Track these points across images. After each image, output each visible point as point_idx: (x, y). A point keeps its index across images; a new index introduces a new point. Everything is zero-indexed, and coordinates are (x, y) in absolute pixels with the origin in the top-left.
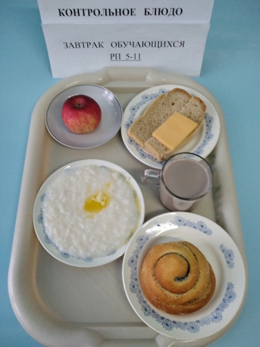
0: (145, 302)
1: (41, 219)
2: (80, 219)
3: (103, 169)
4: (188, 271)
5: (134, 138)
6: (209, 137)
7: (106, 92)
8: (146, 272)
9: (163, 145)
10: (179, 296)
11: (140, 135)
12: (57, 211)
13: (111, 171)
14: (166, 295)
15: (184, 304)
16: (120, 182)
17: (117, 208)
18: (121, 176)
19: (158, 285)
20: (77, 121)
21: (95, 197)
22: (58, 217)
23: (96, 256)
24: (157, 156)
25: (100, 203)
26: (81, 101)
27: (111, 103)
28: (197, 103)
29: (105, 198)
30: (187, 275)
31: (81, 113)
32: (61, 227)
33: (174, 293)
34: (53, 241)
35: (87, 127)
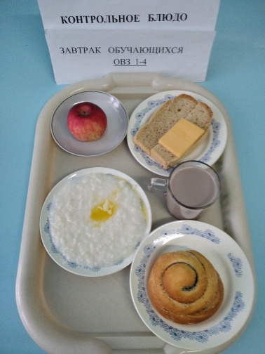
0: (153, 312)
1: (47, 228)
2: (86, 228)
3: (110, 177)
4: (196, 281)
5: (140, 145)
6: (216, 144)
7: (112, 99)
8: (154, 281)
9: (169, 152)
10: (187, 305)
11: (146, 142)
12: (64, 220)
13: (118, 179)
14: (174, 305)
15: (193, 314)
16: (126, 190)
17: (124, 216)
18: (128, 184)
19: (166, 295)
20: (83, 129)
21: (102, 205)
22: (64, 226)
23: (104, 265)
24: (164, 163)
25: (106, 212)
26: (86, 109)
27: (116, 111)
28: (204, 109)
29: (111, 207)
30: (195, 285)
31: (87, 121)
32: (68, 237)
33: (182, 302)
34: (60, 250)
35: (93, 135)
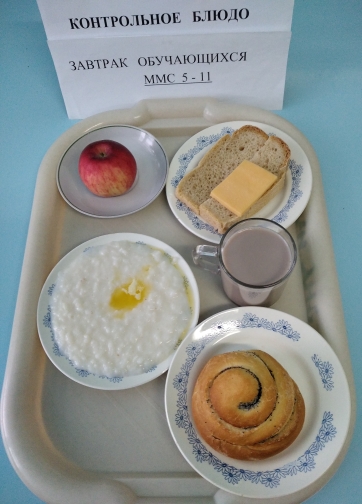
0: (198, 441)
1: (48, 320)
2: (104, 320)
3: (140, 247)
4: (260, 395)
5: (185, 200)
6: (296, 196)
7: (143, 134)
8: (198, 396)
9: (226, 209)
10: (247, 431)
11: (193, 195)
12: (71, 308)
13: (151, 249)
14: (226, 430)
15: (255, 444)
16: (163, 265)
17: (158, 303)
18: (166, 256)
19: (216, 415)
20: (100, 178)
21: (127, 287)
22: (72, 317)
23: (128, 374)
24: (217, 225)
25: (133, 297)
26: (105, 149)
28: (277, 145)
29: (140, 289)
30: (257, 401)
31: (105, 166)
32: (76, 332)
33: (240, 427)
34: (65, 352)
35: (115, 186)
